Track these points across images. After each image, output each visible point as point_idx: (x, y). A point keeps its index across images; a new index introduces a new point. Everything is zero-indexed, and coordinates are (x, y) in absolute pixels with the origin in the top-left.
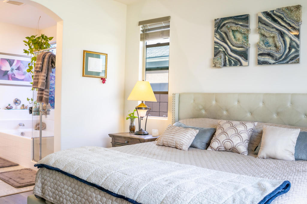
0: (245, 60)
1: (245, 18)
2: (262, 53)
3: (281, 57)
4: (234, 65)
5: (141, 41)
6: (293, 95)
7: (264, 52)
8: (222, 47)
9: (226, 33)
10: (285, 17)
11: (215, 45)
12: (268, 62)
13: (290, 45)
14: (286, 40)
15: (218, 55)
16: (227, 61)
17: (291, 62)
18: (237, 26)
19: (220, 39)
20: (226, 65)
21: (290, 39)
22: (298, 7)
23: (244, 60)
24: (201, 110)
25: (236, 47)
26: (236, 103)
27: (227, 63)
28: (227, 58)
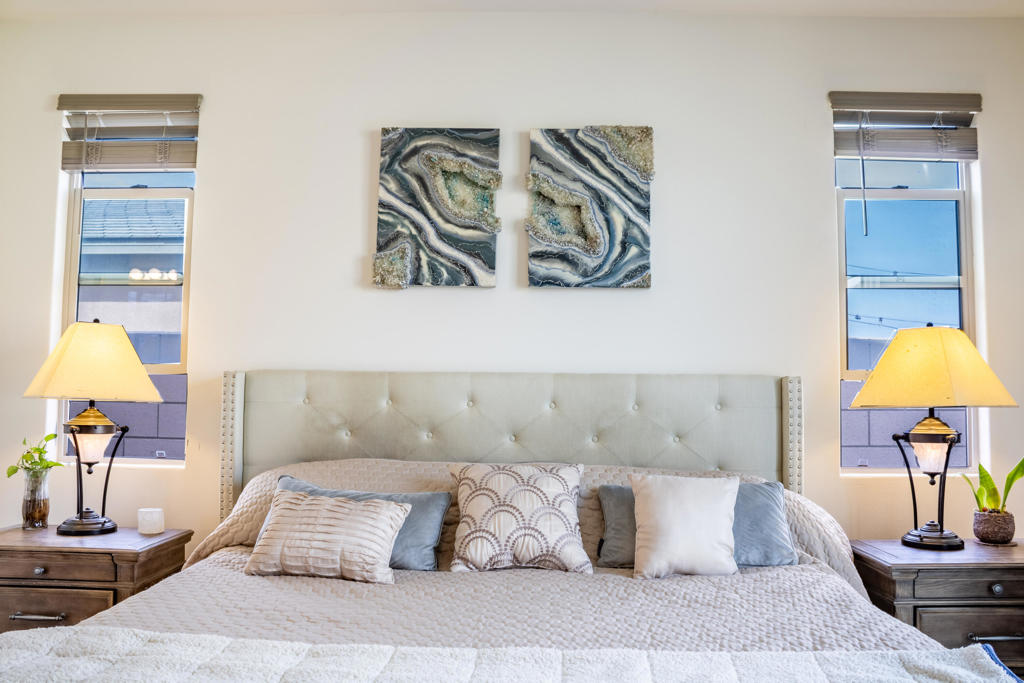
0: (487, 267)
1: (489, 140)
2: (541, 252)
3: (600, 266)
4: (448, 284)
5: (63, 169)
6: (640, 377)
7: (549, 249)
8: (406, 222)
9: (420, 179)
10: (610, 153)
11: (380, 213)
12: (562, 281)
13: (625, 234)
14: (613, 219)
15: (392, 245)
16: (425, 269)
17: (630, 283)
18: (461, 159)
19: (401, 196)
20: (420, 281)
21: (625, 217)
22: (647, 132)
23: (482, 268)
24: (335, 428)
25: (457, 225)
26: (464, 405)
27: (423, 275)
28: (424, 259)
